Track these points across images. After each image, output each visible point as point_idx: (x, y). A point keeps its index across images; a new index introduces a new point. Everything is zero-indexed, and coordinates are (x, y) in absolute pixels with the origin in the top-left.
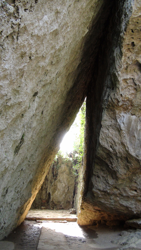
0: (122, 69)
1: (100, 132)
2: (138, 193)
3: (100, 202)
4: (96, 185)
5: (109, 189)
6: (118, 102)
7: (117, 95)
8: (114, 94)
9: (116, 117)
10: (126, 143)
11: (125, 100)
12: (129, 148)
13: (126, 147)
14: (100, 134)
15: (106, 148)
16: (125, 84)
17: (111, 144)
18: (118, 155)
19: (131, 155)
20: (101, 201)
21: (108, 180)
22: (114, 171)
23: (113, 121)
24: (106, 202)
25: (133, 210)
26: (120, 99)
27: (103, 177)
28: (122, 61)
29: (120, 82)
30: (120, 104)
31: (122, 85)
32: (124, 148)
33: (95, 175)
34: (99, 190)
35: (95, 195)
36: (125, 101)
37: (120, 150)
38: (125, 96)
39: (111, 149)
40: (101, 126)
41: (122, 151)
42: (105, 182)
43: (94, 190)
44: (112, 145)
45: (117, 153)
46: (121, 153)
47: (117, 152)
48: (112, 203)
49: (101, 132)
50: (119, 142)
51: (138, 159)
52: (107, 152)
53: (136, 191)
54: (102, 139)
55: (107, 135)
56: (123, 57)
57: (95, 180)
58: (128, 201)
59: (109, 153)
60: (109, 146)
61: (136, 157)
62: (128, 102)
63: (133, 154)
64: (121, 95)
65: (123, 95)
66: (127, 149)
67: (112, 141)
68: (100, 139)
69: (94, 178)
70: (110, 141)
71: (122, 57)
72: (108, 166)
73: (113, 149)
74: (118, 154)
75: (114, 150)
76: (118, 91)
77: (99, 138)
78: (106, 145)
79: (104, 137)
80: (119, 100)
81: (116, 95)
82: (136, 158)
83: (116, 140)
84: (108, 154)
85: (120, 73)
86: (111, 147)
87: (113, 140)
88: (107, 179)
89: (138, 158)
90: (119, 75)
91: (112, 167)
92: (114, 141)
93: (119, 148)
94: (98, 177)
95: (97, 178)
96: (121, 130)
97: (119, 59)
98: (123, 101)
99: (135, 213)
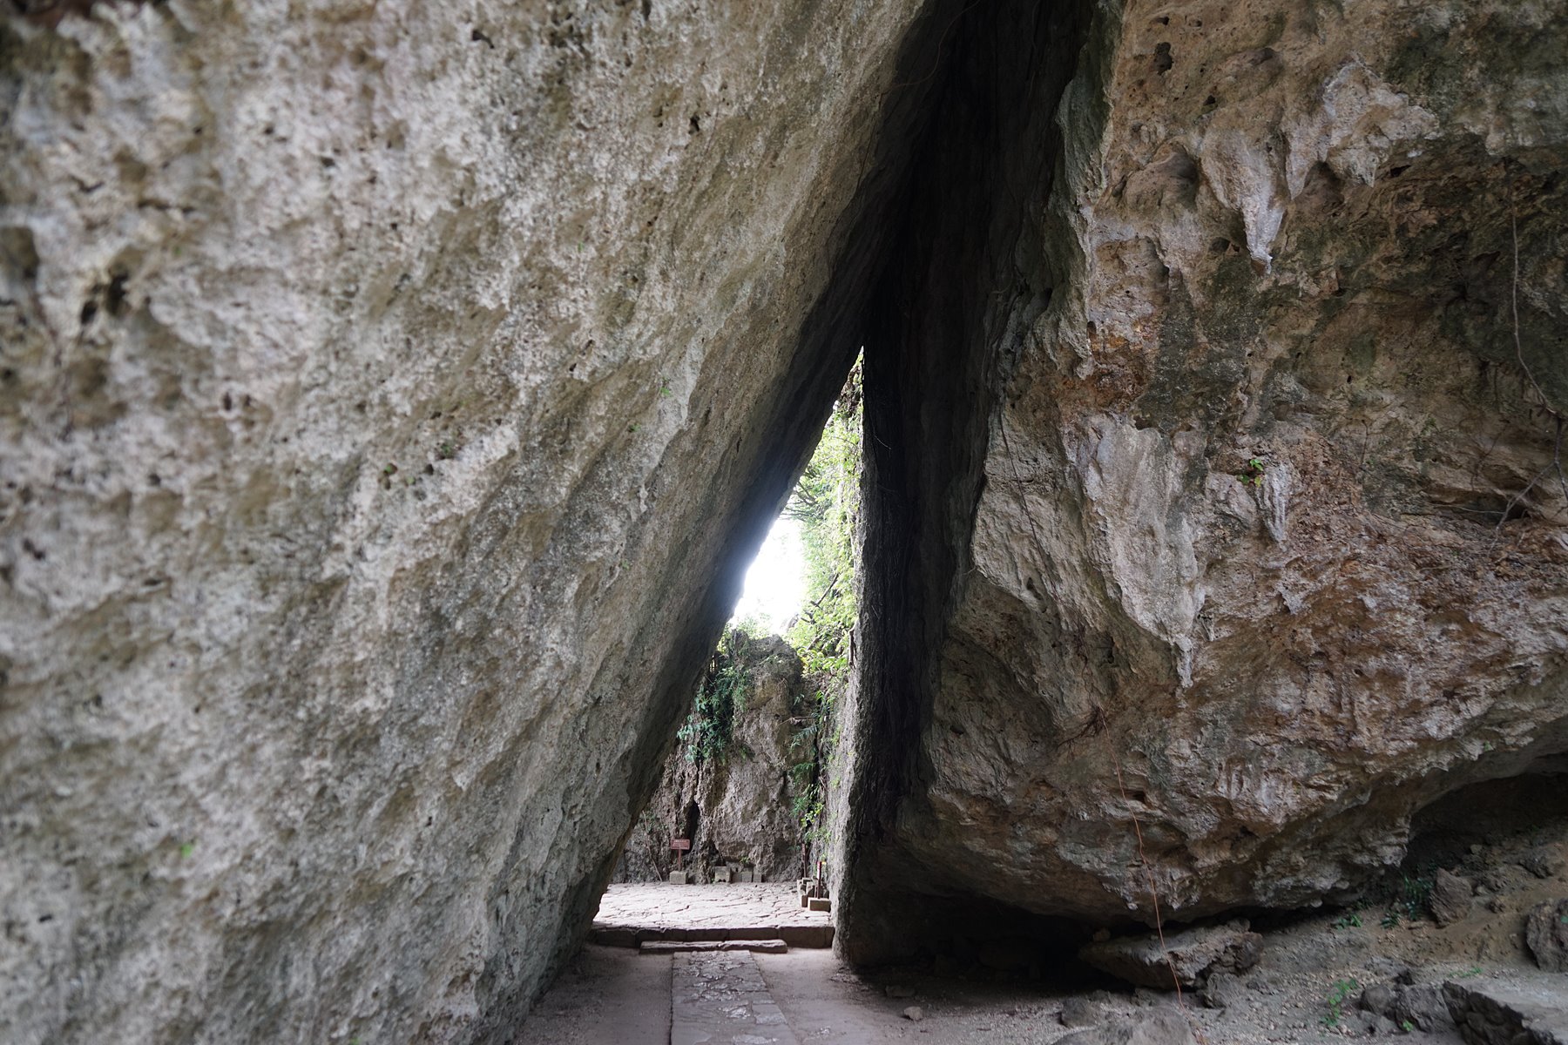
0: (1100, 193)
1: (975, 511)
2: (1150, 805)
3: (965, 849)
4: (947, 771)
5: (1012, 791)
6: (1077, 361)
7: (1072, 327)
8: (1056, 325)
9: (1060, 438)
10: (1109, 566)
11: (1110, 349)
12: (1125, 591)
13: (1108, 585)
14: (979, 522)
15: (1003, 592)
16: (1110, 269)
17: (1029, 573)
18: (1067, 624)
19: (1135, 625)
20: (968, 843)
21: (1006, 745)
22: (1042, 701)
23: (1045, 461)
24: (993, 852)
25: (1123, 891)
26: (1085, 347)
27: (983, 730)
28: (1105, 148)
29: (1089, 260)
30: (1085, 370)
31: (1097, 275)
32: (1097, 592)
33: (942, 723)
34: (961, 793)
35: (941, 817)
36: (1106, 356)
37: (1077, 598)
38: (1111, 328)
39: (1026, 595)
40: (983, 482)
41: (1085, 603)
42: (989, 752)
43: (935, 792)
44: (1035, 577)
45: (1057, 615)
46: (1080, 615)
47: (1061, 608)
48: (1021, 854)
49: (981, 513)
50: (1075, 561)
51: (1167, 644)
52: (1009, 611)
53: (1140, 796)
54: (985, 548)
55: (1010, 526)
56: (1111, 126)
57: (942, 744)
58: (1098, 846)
59: (1015, 616)
60: (1019, 582)
61: (1155, 632)
62: (1121, 360)
63: (1145, 619)
64: (1091, 325)
65: (1097, 323)
66: (1111, 593)
67: (1037, 557)
68: (976, 548)
69: (936, 736)
70: (1027, 555)
71: (1101, 129)
72: (1011, 677)
73: (1037, 596)
74: (1065, 617)
75: (1046, 600)
76: (1075, 306)
77: (969, 541)
78: (1005, 576)
79: (995, 535)
80: (1080, 351)
81: (1063, 324)
82: (1158, 638)
83: (1058, 550)
84: (1011, 618)
85: (1088, 212)
86: (1030, 587)
87: (1040, 550)
88: (1000, 742)
89: (1164, 638)
90: (1084, 222)
91: (1031, 682)
92: (1047, 558)
93: (1070, 590)
94: (959, 731)
95: (951, 737)
96: (1084, 498)
97: (1086, 141)
98: (1097, 354)
99: (1133, 906)
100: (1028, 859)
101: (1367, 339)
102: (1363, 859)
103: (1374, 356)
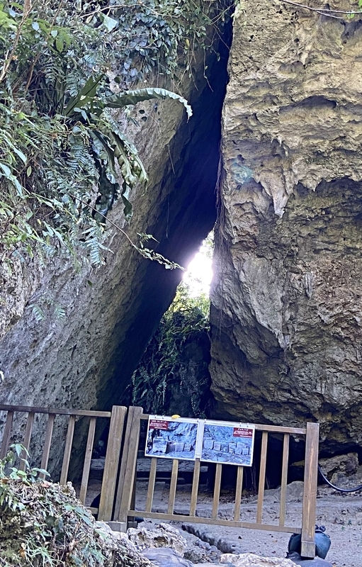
4: (216, 379)
5: (239, 387)
6: (231, 238)
7: (228, 228)
10: (251, 304)
11: (244, 234)
12: (256, 313)
13: (252, 310)
15: (222, 313)
16: (240, 211)
19: (261, 325)
21: (235, 369)
22: (242, 352)
23: (229, 267)
27: (227, 363)
28: (228, 180)
29: (229, 210)
30: (235, 241)
31: (235, 213)
32: (249, 313)
33: (214, 360)
34: (222, 389)
35: (216, 398)
36: (242, 236)
38: (242, 228)
39: (229, 313)
41: (246, 317)
42: (231, 372)
44: (230, 307)
45: (239, 320)
46: (246, 321)
50: (241, 302)
51: (271, 332)
52: (226, 318)
53: (290, 392)
57: (214, 368)
58: (279, 413)
59: (228, 320)
60: (226, 309)
61: (267, 327)
62: (248, 237)
63: (264, 324)
65: (237, 227)
66: (253, 314)
69: (212, 365)
70: (227, 299)
72: (231, 343)
73: (232, 313)
74: (242, 321)
75: (235, 315)
76: (228, 222)
80: (231, 235)
82: (268, 330)
83: (236, 298)
85: (226, 197)
87: (231, 297)
88: (233, 367)
91: (237, 345)
92: (233, 300)
93: (241, 312)
94: (219, 363)
95: (217, 365)
96: (240, 281)
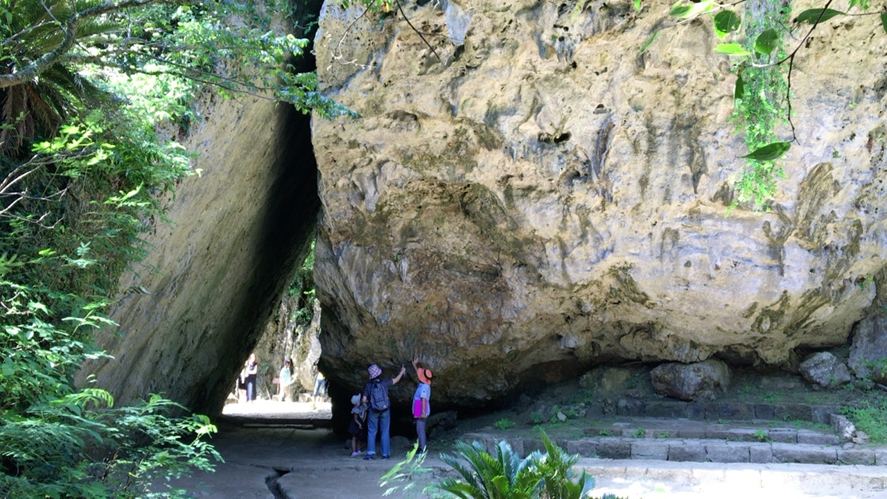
3: (338, 377)
10: (350, 286)
12: (355, 294)
13: (350, 290)
18: (344, 303)
21: (340, 339)
22: (346, 326)
24: (348, 379)
34: (331, 356)
35: (327, 365)
37: (345, 296)
41: (347, 298)
45: (341, 300)
47: (341, 298)
50: (342, 285)
54: (317, 277)
55: (323, 272)
60: (328, 289)
61: (365, 308)
62: (346, 228)
63: (361, 303)
66: (351, 294)
67: (332, 282)
70: (329, 281)
74: (344, 301)
75: (337, 296)
78: (324, 287)
79: (319, 274)
83: (337, 281)
89: (368, 310)
91: (342, 320)
92: (335, 283)
93: (342, 293)
99: (400, 400)
100: (360, 382)
101: (441, 217)
102: (491, 388)
103: (443, 222)
